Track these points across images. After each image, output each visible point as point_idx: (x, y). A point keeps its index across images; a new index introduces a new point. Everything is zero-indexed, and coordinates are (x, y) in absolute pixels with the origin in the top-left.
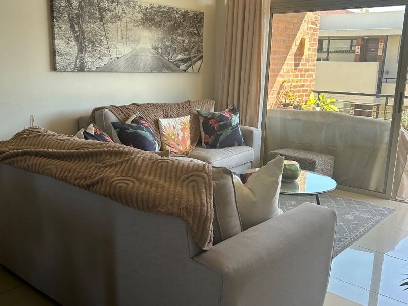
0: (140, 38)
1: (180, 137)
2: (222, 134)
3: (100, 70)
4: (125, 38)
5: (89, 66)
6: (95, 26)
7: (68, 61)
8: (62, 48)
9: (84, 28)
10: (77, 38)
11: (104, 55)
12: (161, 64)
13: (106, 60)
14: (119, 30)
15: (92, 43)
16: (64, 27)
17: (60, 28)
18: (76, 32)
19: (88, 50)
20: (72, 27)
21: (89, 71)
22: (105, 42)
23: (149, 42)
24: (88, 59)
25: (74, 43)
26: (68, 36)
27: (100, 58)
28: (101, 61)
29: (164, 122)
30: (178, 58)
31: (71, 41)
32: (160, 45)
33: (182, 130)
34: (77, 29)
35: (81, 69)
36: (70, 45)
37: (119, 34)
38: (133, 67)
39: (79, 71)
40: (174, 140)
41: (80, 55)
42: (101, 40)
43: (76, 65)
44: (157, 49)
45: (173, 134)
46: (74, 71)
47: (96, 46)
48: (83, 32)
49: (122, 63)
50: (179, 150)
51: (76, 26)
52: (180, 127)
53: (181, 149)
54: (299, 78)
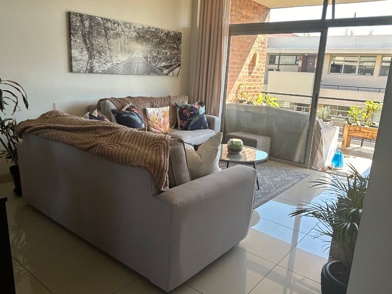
0: (134, 50)
1: (162, 122)
2: (192, 120)
3: (104, 72)
4: (123, 50)
5: (96, 69)
6: (101, 41)
7: (81, 65)
8: (77, 56)
9: (93, 42)
10: (88, 49)
11: (108, 61)
12: (150, 69)
13: (109, 65)
14: (119, 44)
15: (99, 52)
16: (78, 41)
17: (76, 41)
18: (87, 44)
19: (96, 58)
20: (85, 41)
21: (97, 73)
22: (108, 52)
23: (141, 53)
24: (96, 65)
25: (86, 52)
26: (82, 47)
27: (104, 63)
28: (105, 65)
29: (150, 110)
30: (162, 65)
31: (83, 51)
32: (149, 55)
33: (163, 116)
34: (88, 43)
35: (91, 71)
36: (83, 54)
37: (119, 47)
38: (129, 70)
39: (89, 72)
40: (157, 123)
41: (90, 61)
42: (106, 50)
43: (87, 68)
44: (147, 58)
45: (157, 119)
46: (85, 73)
47: (102, 55)
48: (92, 45)
49: (121, 68)
50: (161, 131)
51: (87, 40)
52: (161, 114)
53: (163, 130)
54: (252, 82)
